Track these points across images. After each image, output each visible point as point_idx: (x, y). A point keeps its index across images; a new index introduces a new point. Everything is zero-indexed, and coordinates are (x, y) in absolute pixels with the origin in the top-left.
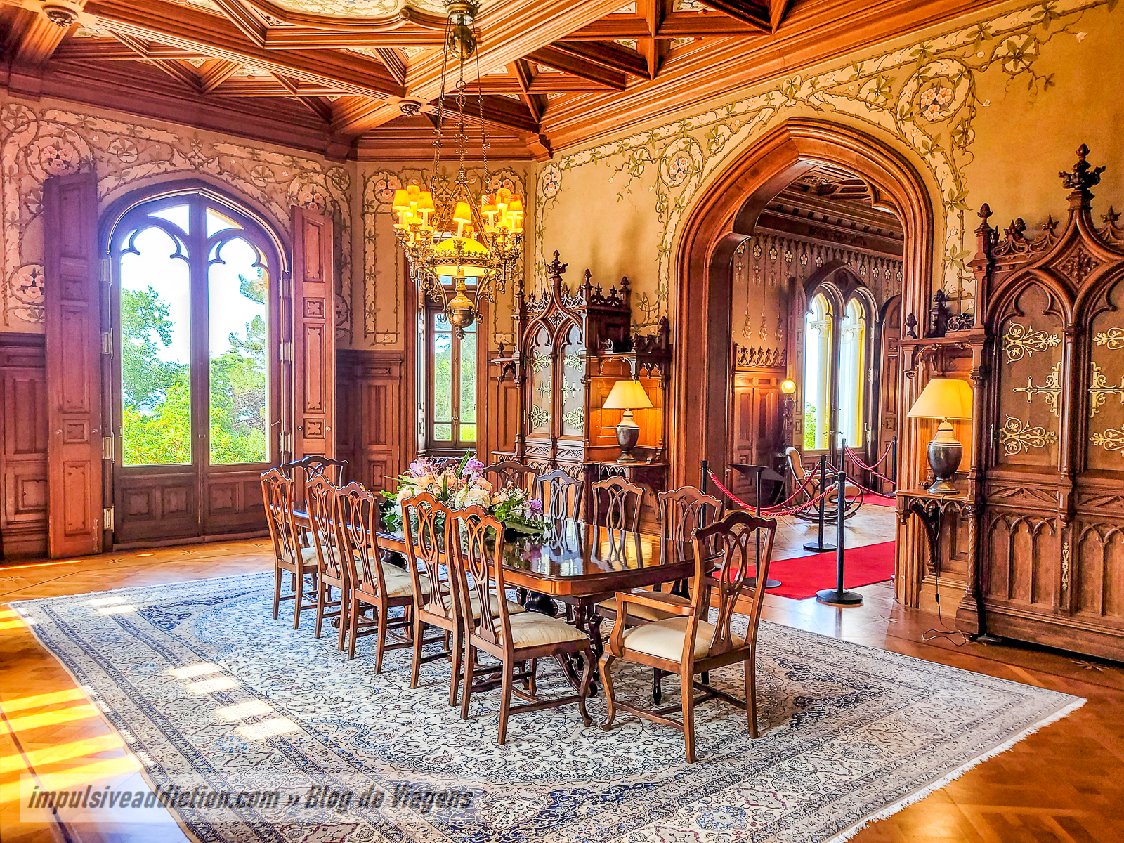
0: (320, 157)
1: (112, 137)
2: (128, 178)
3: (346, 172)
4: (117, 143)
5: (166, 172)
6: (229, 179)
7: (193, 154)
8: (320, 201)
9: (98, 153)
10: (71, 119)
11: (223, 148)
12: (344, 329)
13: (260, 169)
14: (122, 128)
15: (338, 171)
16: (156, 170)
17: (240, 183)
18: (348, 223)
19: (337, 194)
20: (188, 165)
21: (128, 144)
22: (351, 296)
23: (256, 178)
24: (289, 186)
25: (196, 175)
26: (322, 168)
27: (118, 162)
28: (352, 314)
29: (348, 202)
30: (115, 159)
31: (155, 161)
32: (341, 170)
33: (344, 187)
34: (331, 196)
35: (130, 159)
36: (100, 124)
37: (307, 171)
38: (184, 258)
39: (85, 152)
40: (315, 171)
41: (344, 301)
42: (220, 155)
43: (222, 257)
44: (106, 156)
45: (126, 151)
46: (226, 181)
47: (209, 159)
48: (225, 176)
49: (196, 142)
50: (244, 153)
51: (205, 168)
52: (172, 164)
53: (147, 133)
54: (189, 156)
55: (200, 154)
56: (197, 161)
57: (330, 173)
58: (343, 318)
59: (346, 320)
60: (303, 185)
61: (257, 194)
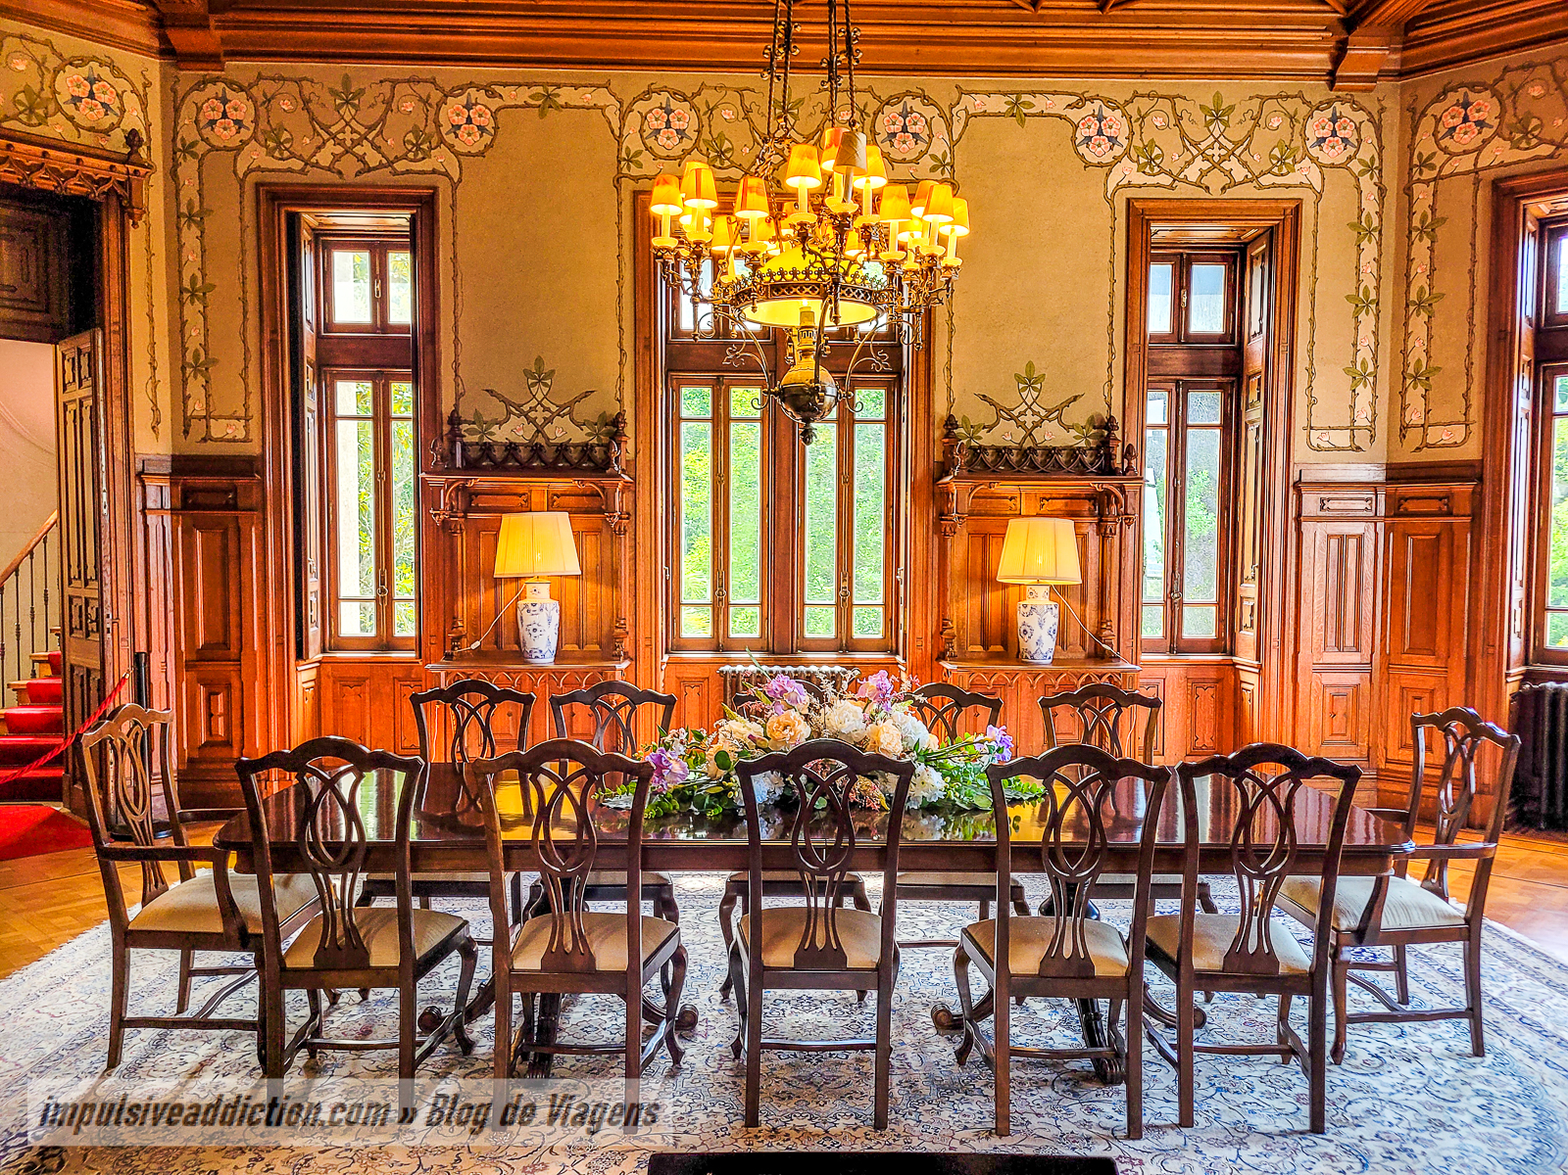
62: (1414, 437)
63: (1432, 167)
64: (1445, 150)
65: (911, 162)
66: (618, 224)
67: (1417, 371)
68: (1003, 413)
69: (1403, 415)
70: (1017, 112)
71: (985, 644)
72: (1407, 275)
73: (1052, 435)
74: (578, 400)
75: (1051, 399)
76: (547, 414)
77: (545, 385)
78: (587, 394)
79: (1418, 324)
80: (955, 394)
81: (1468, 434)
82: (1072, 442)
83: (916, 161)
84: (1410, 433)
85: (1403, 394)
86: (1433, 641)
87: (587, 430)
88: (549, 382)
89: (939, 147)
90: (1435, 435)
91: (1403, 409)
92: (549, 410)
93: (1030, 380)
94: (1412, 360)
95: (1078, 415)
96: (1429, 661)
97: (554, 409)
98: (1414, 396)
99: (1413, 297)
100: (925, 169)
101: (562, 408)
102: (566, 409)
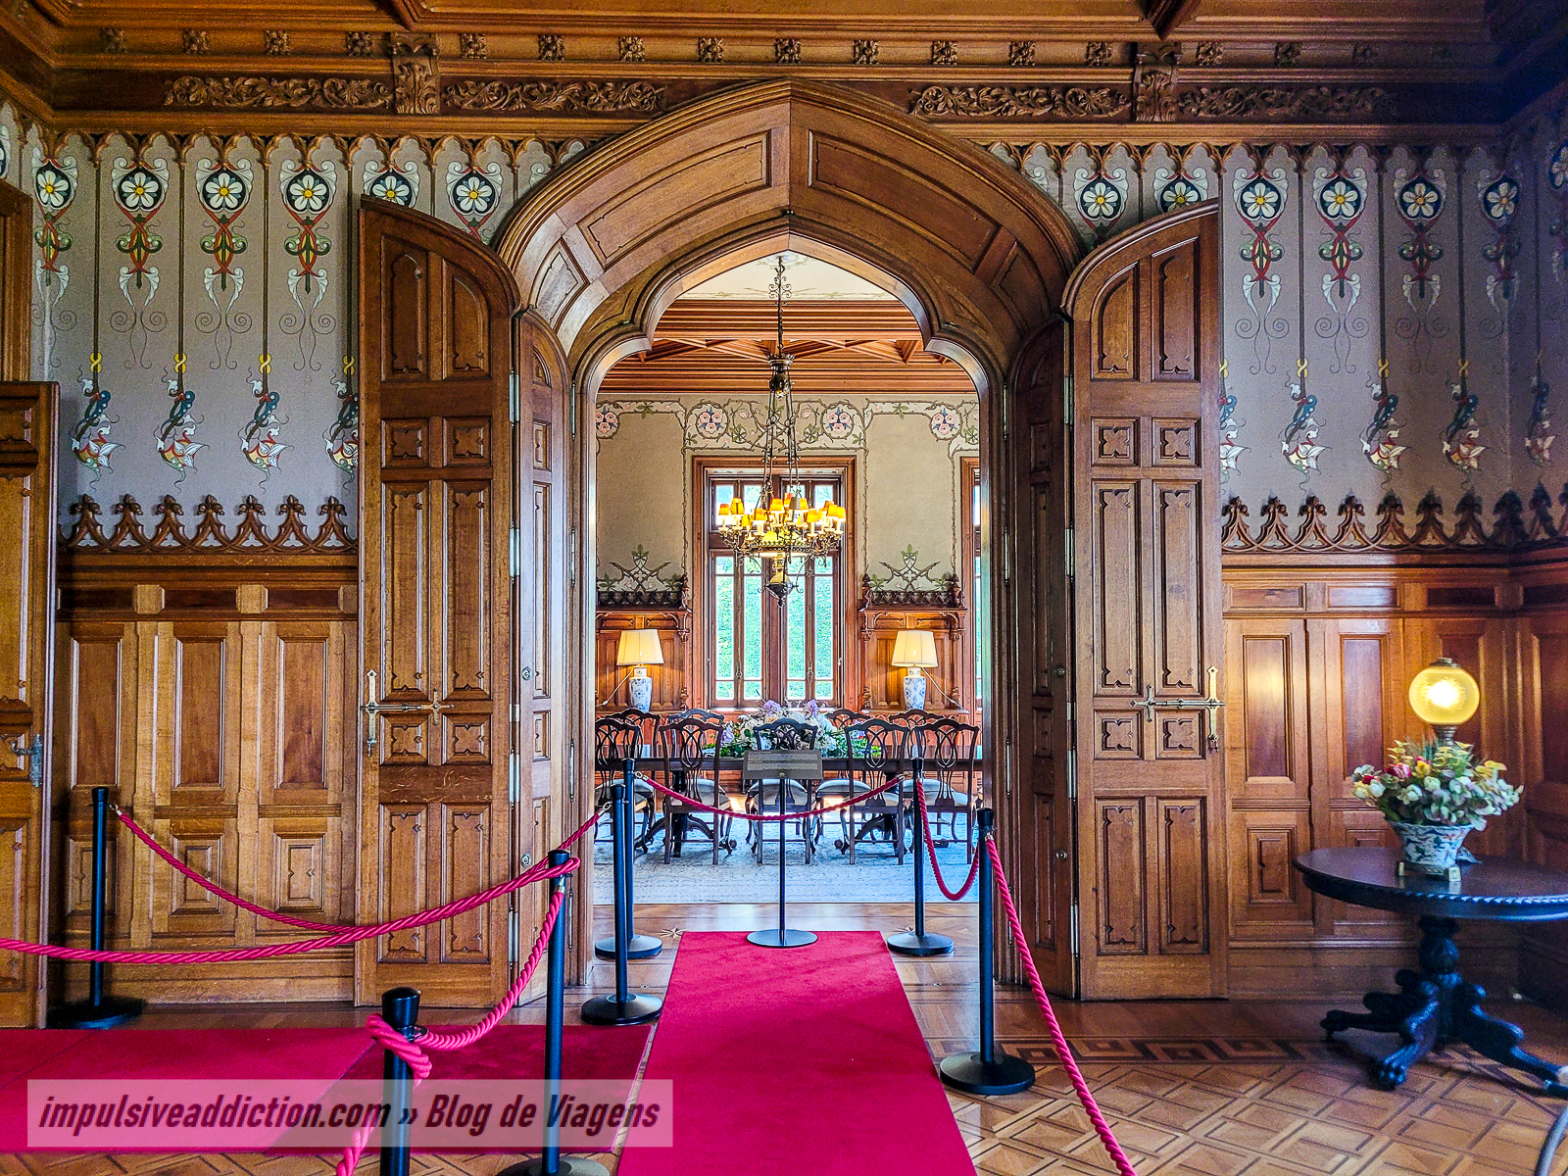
65: (841, 438)
66: (684, 473)
68: (895, 572)
70: (899, 411)
71: (887, 700)
73: (923, 584)
74: (661, 568)
75: (921, 565)
76: (644, 576)
77: (644, 560)
78: (666, 564)
80: (868, 562)
82: (934, 588)
83: (845, 438)
87: (666, 584)
88: (645, 558)
89: (857, 431)
92: (645, 573)
93: (910, 555)
95: (937, 573)
97: (648, 572)
100: (849, 442)
101: (652, 572)
102: (655, 572)
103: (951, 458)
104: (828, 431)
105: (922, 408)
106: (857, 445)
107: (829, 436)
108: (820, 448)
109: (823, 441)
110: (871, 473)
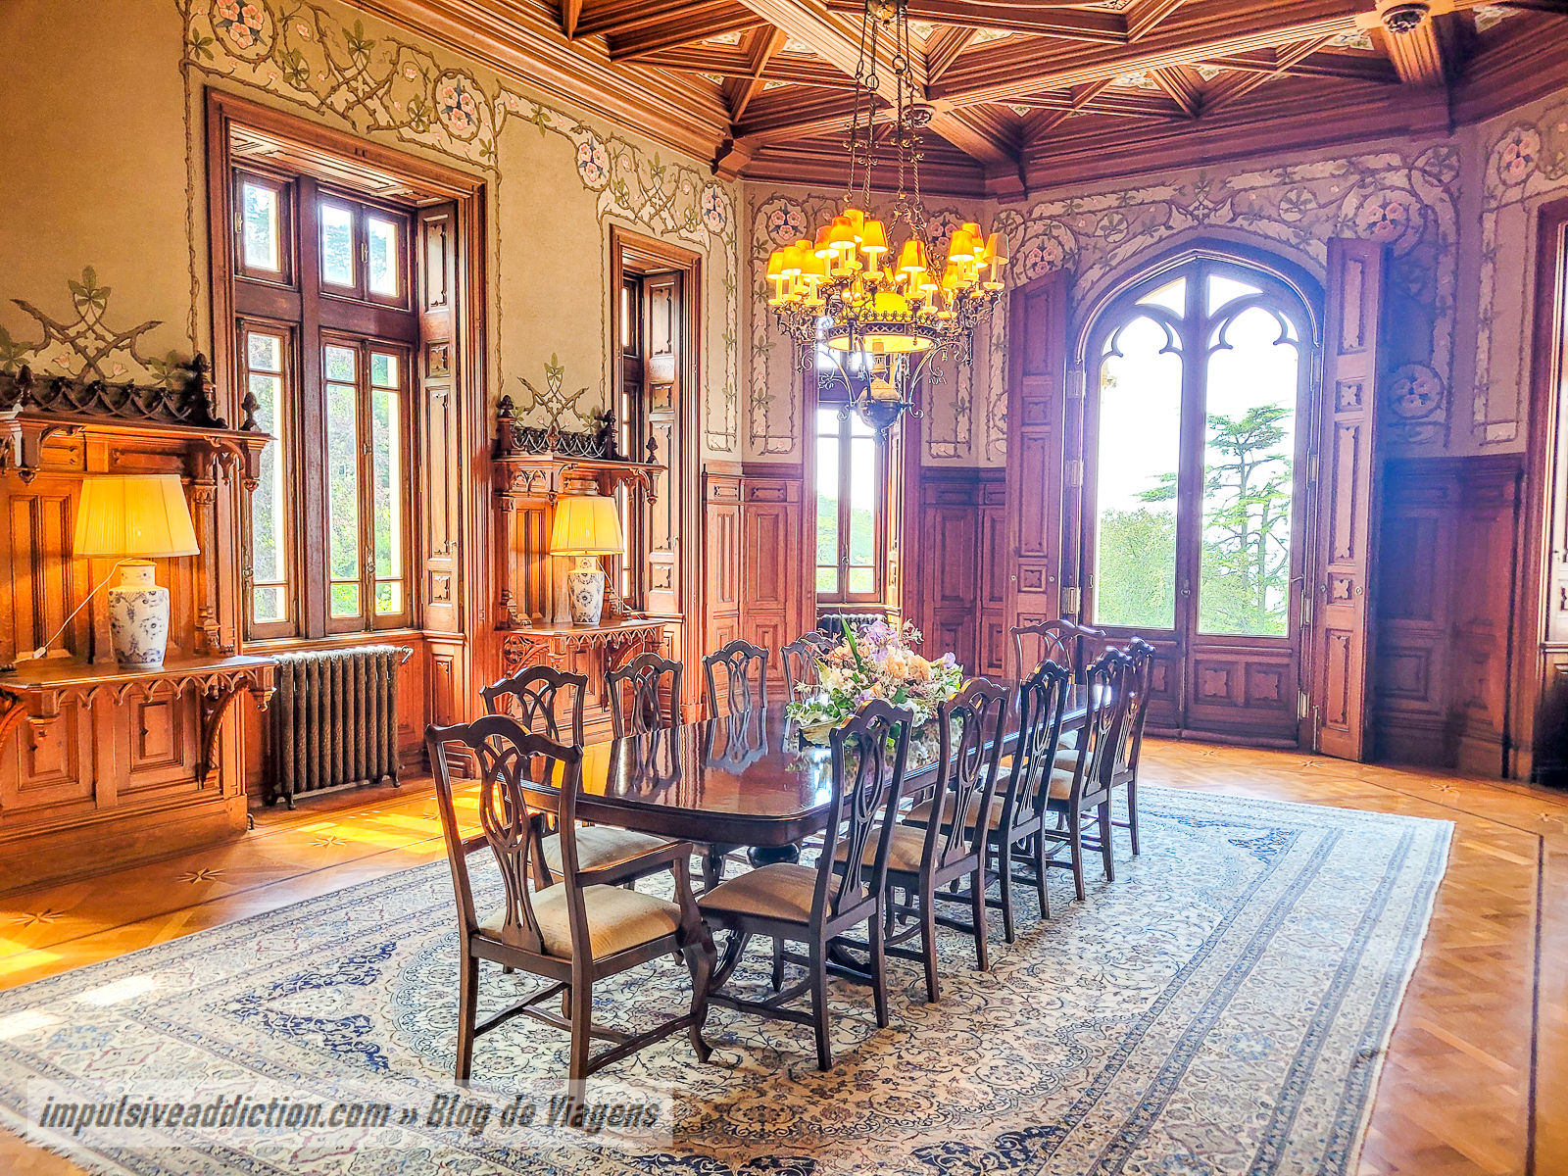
0: (1400, 141)
1: (1100, 215)
2: (1114, 263)
3: (1455, 150)
4: (1105, 222)
5: (1161, 240)
6: (1245, 224)
7: (1197, 204)
8: (1399, 215)
9: (1083, 240)
10: (1057, 208)
11: (1238, 182)
12: (1435, 423)
13: (1293, 196)
14: (1112, 200)
15: (1436, 155)
16: (1150, 241)
17: (1263, 226)
18: (1452, 238)
19: (1431, 194)
20: (1190, 222)
21: (1117, 218)
22: (1450, 364)
23: (1286, 211)
24: (1340, 208)
25: (1201, 232)
26: (1404, 159)
27: (1105, 244)
28: (1450, 394)
29: (1454, 201)
30: (1101, 243)
31: (1148, 230)
32: (1444, 151)
33: (1446, 177)
34: (1419, 200)
35: (1118, 237)
36: (1087, 204)
37: (1373, 172)
38: (1175, 351)
39: (1070, 244)
40: (1390, 168)
41: (1436, 375)
42: (1235, 193)
43: (1228, 339)
44: (1092, 241)
45: (1113, 228)
46: (1241, 229)
47: (1219, 204)
48: (1239, 222)
49: (1202, 185)
50: (1270, 179)
51: (1213, 219)
52: (1171, 228)
53: (1140, 196)
54: (1191, 208)
55: (1206, 203)
56: (1200, 213)
57: (1420, 163)
58: (1431, 405)
59: (1438, 407)
60: (1366, 197)
61: (1286, 233)
62: (759, 443)
63: (766, 251)
64: (773, 240)
65: (464, 140)
66: (187, 119)
67: (760, 395)
68: (538, 399)
69: (752, 427)
70: (537, 119)
71: (529, 613)
72: (752, 326)
74: (140, 330)
75: (569, 391)
76: (101, 344)
77: (98, 305)
78: (152, 324)
79: (759, 362)
80: (504, 376)
81: (793, 445)
82: (581, 430)
83: (469, 141)
84: (757, 441)
85: (751, 412)
86: (775, 590)
87: (152, 370)
88: (102, 302)
89: (486, 134)
90: (773, 444)
91: (752, 423)
92: (103, 339)
93: (554, 371)
94: (756, 388)
95: (586, 405)
96: (774, 605)
97: (110, 338)
98: (759, 414)
99: (756, 342)
100: (474, 151)
101: (120, 338)
102: (125, 340)
103: (600, 223)
104: (444, 117)
105: (566, 125)
106: (484, 160)
107: (445, 127)
108: (433, 147)
109: (434, 136)
110: (506, 216)
